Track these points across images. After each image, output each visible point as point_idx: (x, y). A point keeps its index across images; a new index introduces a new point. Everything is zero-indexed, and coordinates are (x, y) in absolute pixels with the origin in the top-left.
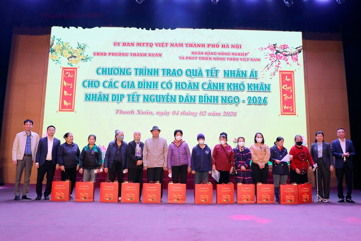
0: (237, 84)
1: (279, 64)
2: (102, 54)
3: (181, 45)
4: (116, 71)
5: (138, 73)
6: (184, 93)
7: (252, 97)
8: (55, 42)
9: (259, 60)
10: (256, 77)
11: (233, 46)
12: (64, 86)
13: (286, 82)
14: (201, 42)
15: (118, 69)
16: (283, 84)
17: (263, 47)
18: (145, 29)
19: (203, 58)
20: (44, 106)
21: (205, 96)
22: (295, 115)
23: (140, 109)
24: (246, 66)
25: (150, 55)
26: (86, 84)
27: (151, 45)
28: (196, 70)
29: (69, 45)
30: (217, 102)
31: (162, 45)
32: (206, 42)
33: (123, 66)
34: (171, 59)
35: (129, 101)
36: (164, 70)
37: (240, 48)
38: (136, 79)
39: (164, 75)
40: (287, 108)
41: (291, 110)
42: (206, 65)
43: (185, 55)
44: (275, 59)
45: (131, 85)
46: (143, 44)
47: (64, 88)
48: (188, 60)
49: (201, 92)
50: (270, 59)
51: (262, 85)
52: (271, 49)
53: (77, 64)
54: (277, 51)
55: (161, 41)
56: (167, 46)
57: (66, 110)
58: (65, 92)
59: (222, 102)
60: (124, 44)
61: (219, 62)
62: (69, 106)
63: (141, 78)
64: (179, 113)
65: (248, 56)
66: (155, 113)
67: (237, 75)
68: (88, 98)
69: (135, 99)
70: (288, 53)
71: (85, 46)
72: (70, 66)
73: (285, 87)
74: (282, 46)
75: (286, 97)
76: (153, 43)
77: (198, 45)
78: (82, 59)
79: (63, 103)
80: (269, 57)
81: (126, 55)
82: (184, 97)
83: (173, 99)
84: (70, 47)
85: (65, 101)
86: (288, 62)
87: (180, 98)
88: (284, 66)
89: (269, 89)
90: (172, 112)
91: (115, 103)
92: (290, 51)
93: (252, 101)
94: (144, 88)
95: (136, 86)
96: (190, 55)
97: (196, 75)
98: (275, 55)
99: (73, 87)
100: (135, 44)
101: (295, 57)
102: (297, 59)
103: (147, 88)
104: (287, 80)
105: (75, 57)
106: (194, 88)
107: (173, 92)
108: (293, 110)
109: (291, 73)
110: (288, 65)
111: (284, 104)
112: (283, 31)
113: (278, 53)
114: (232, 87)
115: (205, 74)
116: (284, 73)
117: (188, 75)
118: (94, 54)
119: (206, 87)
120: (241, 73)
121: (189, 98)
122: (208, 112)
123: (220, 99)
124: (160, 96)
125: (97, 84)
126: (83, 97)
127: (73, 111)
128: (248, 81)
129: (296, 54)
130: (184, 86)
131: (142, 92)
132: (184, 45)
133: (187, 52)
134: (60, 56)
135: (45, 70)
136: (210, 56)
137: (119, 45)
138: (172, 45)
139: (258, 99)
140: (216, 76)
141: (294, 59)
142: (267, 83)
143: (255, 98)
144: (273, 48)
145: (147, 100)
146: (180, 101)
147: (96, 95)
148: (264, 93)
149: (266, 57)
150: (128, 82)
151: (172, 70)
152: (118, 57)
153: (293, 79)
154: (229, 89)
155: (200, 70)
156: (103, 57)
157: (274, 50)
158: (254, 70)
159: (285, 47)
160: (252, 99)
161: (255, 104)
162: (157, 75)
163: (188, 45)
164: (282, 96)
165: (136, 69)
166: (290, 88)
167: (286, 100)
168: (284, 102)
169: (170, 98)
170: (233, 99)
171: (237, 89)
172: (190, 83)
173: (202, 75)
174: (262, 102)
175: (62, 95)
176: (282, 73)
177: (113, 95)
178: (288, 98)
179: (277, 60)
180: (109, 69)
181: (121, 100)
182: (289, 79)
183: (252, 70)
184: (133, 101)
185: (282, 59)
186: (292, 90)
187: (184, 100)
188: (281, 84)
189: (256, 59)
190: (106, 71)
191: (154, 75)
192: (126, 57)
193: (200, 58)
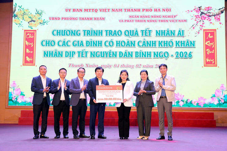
0: (167, 41)
1: (203, 24)
2: (56, 19)
3: (121, 10)
4: (68, 33)
5: (86, 34)
6: (123, 50)
7: (179, 52)
8: (17, 8)
9: (185, 21)
10: (183, 35)
11: (164, 10)
12: (26, 45)
13: (209, 39)
14: (137, 7)
15: (69, 31)
16: (206, 40)
17: (190, 10)
19: (138, 21)
20: (10, 61)
21: (140, 52)
22: (217, 66)
23: (88, 63)
24: (174, 27)
25: (95, 19)
26: (44, 43)
27: (96, 11)
28: (133, 31)
29: (29, 11)
30: (150, 57)
31: (104, 10)
32: (141, 7)
33: (74, 28)
35: (79, 56)
36: (106, 31)
37: (170, 11)
38: (84, 39)
39: (107, 35)
40: (209, 61)
41: (213, 63)
42: (141, 27)
43: (124, 19)
44: (200, 19)
45: (81, 44)
46: (90, 10)
47: (27, 47)
48: (127, 23)
49: (137, 49)
50: (195, 20)
51: (188, 42)
52: (197, 11)
53: (36, 27)
54: (202, 12)
55: (104, 7)
56: (109, 11)
57: (28, 64)
58: (27, 50)
59: (154, 57)
60: (74, 10)
61: (152, 23)
62: (30, 61)
64: (120, 66)
65: (176, 18)
67: (167, 34)
68: (46, 54)
69: (84, 55)
70: (211, 14)
71: (42, 12)
72: (30, 29)
73: (208, 43)
74: (207, 8)
75: (209, 52)
76: (98, 9)
77: (135, 9)
78: (40, 23)
79: (26, 59)
80: (194, 18)
81: (76, 19)
82: (124, 52)
83: (114, 55)
84: (30, 13)
85: (27, 57)
86: (211, 21)
87: (120, 54)
88: (208, 25)
89: (194, 45)
90: (113, 65)
91: (68, 59)
92: (213, 12)
93: (179, 56)
94: (91, 46)
95: (85, 44)
96: (128, 18)
97: (133, 35)
98: (200, 16)
99: (33, 46)
100: (83, 10)
101: (218, 17)
102: (219, 19)
103: (93, 46)
104: (210, 37)
105: (34, 21)
106: (131, 46)
107: (114, 49)
108: (215, 62)
109: (214, 31)
110: (211, 24)
111: (206, 58)
113: (203, 14)
114: (163, 44)
115: (140, 34)
116: (207, 31)
117: (127, 35)
118: (50, 19)
119: (141, 44)
120: (170, 32)
121: (128, 54)
122: (143, 65)
123: (153, 54)
124: (104, 52)
125: (53, 43)
126: (42, 54)
127: (34, 65)
128: (176, 39)
129: (218, 14)
130: (123, 44)
131: (89, 49)
132: (123, 11)
133: (125, 16)
134: (22, 20)
135: (10, 32)
136: (145, 19)
137: (70, 11)
138: (113, 10)
139: (185, 53)
140: (150, 35)
141: (217, 19)
142: (192, 40)
143: (181, 53)
144: (198, 10)
145: (94, 56)
146: (120, 56)
147: (52, 52)
148: (189, 48)
149: (192, 18)
150: (78, 41)
151: (113, 31)
152: (70, 21)
153: (215, 36)
154: (160, 45)
155: (137, 31)
156: (57, 21)
157: (199, 12)
158: (182, 30)
159: (209, 9)
160: (179, 53)
161: (182, 58)
162: (102, 35)
163: (127, 10)
164: (205, 51)
165: (84, 31)
166: (213, 44)
167: (208, 54)
168: (207, 56)
169: (112, 54)
170: (163, 54)
171: (167, 46)
172: (128, 42)
173: (138, 35)
174: (188, 56)
175: (24, 52)
176: (206, 31)
177: (66, 52)
178: (211, 52)
179: (202, 21)
180: (62, 31)
181: (72, 56)
182: (212, 36)
183: (180, 30)
184: (82, 56)
185: (206, 19)
186: (214, 46)
187: (123, 56)
188: (205, 40)
189: (183, 20)
190: (60, 33)
191: (99, 35)
192: (75, 21)
193: (136, 20)
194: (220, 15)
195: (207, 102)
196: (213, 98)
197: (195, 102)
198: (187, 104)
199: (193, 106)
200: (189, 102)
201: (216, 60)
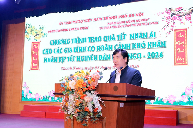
0: (140, 43)
1: (174, 24)
2: (53, 31)
3: (101, 19)
4: (61, 42)
5: (74, 41)
6: (102, 53)
8: (28, 26)
9: (157, 23)
10: (154, 36)
11: (137, 15)
12: (33, 54)
13: (180, 39)
14: (114, 15)
15: (62, 40)
16: (177, 40)
17: (161, 12)
19: (115, 27)
20: (23, 67)
22: (187, 65)
23: (75, 66)
24: (147, 29)
25: (81, 28)
26: (45, 52)
27: (81, 21)
28: (111, 36)
29: (35, 27)
31: (88, 20)
32: (117, 15)
33: (65, 38)
35: (69, 61)
36: (89, 38)
37: (143, 15)
38: (73, 46)
39: (89, 42)
40: (180, 60)
41: (183, 62)
42: (117, 32)
43: (103, 26)
44: (171, 20)
45: (69, 50)
46: (77, 21)
48: (105, 30)
50: (166, 21)
51: (159, 42)
52: (168, 13)
53: (39, 39)
54: (173, 13)
55: (87, 18)
56: (91, 21)
57: (34, 69)
58: (34, 58)
60: (65, 23)
61: (127, 28)
62: (36, 66)
63: (75, 45)
64: (99, 68)
65: (148, 21)
66: (84, 68)
67: (140, 36)
68: (46, 60)
69: (73, 60)
70: (182, 14)
71: (43, 27)
72: (35, 41)
73: (179, 43)
74: (178, 8)
75: (179, 51)
76: (83, 20)
77: (112, 17)
78: (42, 36)
80: (165, 19)
81: (66, 30)
82: (103, 56)
84: (36, 29)
85: (33, 63)
86: (181, 21)
87: (100, 57)
88: (178, 25)
89: (165, 45)
90: (94, 67)
91: (61, 63)
92: (184, 12)
93: (151, 56)
94: (78, 51)
95: (73, 51)
96: (107, 25)
97: (110, 40)
98: (171, 17)
99: (38, 54)
100: (72, 22)
101: (189, 16)
102: (190, 18)
104: (180, 36)
105: (38, 35)
106: (109, 49)
107: (96, 53)
108: (185, 61)
109: (184, 30)
110: (182, 24)
111: (177, 57)
113: (174, 15)
115: (116, 38)
116: (178, 31)
117: (105, 40)
118: (49, 31)
119: (117, 47)
120: (143, 34)
124: (87, 56)
125: (50, 51)
126: (43, 60)
127: (38, 69)
128: (147, 41)
129: (189, 14)
130: (102, 48)
131: (76, 54)
132: (103, 19)
133: (104, 23)
134: (30, 35)
136: (120, 24)
137: (62, 24)
138: (95, 20)
139: (156, 54)
140: (125, 39)
141: (188, 18)
142: (163, 41)
143: (153, 54)
144: (169, 11)
145: (79, 60)
146: (100, 59)
147: (50, 58)
148: (160, 49)
149: (163, 19)
150: (68, 48)
151: (95, 37)
152: (62, 32)
153: (186, 35)
154: (134, 47)
155: (114, 36)
156: (54, 33)
157: (170, 13)
158: (153, 32)
159: (180, 9)
160: (151, 54)
161: (153, 58)
162: (86, 42)
163: (105, 18)
164: (175, 51)
165: (73, 39)
166: (183, 43)
167: (179, 53)
168: (177, 55)
169: (93, 57)
170: (137, 55)
171: (140, 48)
172: (107, 46)
173: (115, 40)
174: (159, 56)
175: (32, 60)
176: (176, 31)
177: (59, 58)
178: (181, 51)
179: (173, 21)
180: (57, 40)
181: (64, 61)
182: (183, 35)
183: (152, 32)
184: (71, 61)
185: (177, 20)
186: (185, 45)
187: (102, 58)
188: (175, 40)
189: (155, 23)
190: (55, 42)
191: (84, 42)
192: (66, 32)
193: (113, 27)
194: (191, 14)
195: (177, 100)
196: (183, 96)
197: (165, 100)
198: (157, 102)
199: (164, 103)
200: (159, 99)
201: (186, 59)
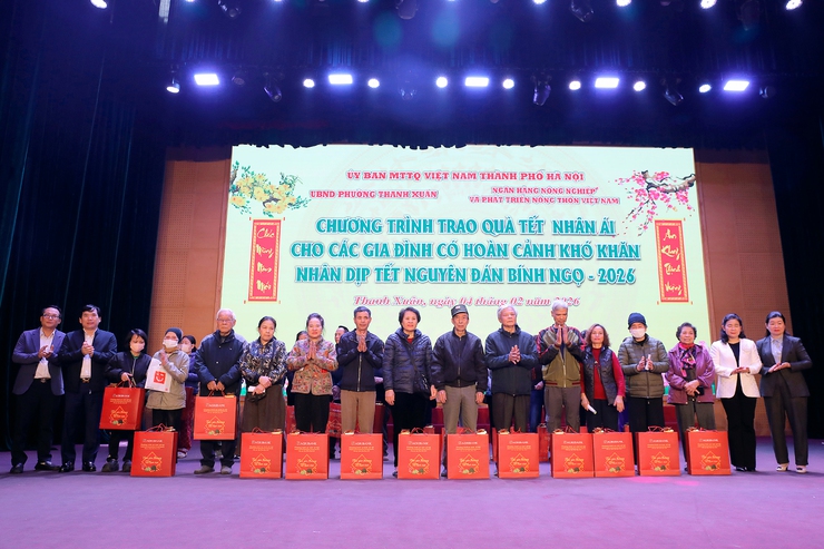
0: (578, 246)
1: (653, 208)
2: (326, 194)
3: (473, 176)
4: (354, 226)
5: (395, 227)
6: (480, 264)
7: (607, 270)
8: (240, 172)
9: (616, 201)
10: (612, 232)
11: (568, 177)
12: (257, 254)
13: (668, 242)
14: (508, 170)
15: (356, 221)
16: (663, 244)
17: (624, 177)
18: (408, 147)
19: (513, 200)
20: (220, 291)
21: (519, 270)
22: (687, 301)
23: (399, 295)
24: (593, 213)
25: (415, 194)
26: (298, 249)
27: (417, 176)
28: (502, 221)
29: (265, 178)
30: (542, 280)
31: (436, 176)
32: (518, 170)
33: (366, 215)
34: (454, 201)
35: (378, 279)
36: (442, 221)
37: (582, 179)
38: (392, 239)
39: (442, 231)
40: (672, 289)
41: (679, 294)
42: (519, 212)
43: (480, 196)
44: (647, 198)
45: (384, 251)
46: (403, 174)
47: (258, 258)
48: (487, 204)
49: (513, 263)
50: (637, 200)
51: (623, 247)
52: (639, 181)
53: (280, 213)
54: (649, 184)
55: (434, 169)
56: (446, 178)
57: (261, 298)
58: (260, 265)
59: (552, 280)
60: (367, 176)
61: (543, 205)
62: (267, 290)
63: (400, 238)
64: (473, 302)
65: (596, 195)
66: (427, 302)
67: (578, 229)
68: (303, 275)
69: (390, 277)
70: (669, 188)
71: (295, 179)
72: (267, 217)
73: (667, 250)
74: (659, 174)
75: (670, 269)
76: (421, 173)
77: (503, 174)
78: (290, 204)
79: (255, 285)
80: (635, 195)
81: (371, 195)
82: (482, 271)
83: (460, 276)
84: (267, 183)
85: (259, 282)
86: (670, 203)
87: (473, 274)
88: (664, 212)
89: (637, 254)
91: (352, 286)
92: (673, 184)
93: (607, 277)
94: (407, 255)
95: (392, 253)
96: (489, 194)
97: (502, 231)
98: (646, 192)
99: (274, 255)
100: (388, 175)
101: (683, 193)
102: (686, 198)
103: (412, 255)
104: (670, 237)
105: (276, 200)
106: (499, 255)
107: (460, 263)
108: (683, 292)
109: (677, 224)
110: (671, 209)
111: (665, 283)
112: (660, 147)
113: (652, 187)
114: (569, 252)
115: (518, 228)
116: (663, 224)
117: (488, 232)
118: (312, 193)
119: (520, 252)
120: (584, 225)
121: (491, 273)
122: (526, 298)
124: (436, 269)
125: (318, 250)
126: (293, 274)
127: (275, 300)
128: (598, 241)
129: (684, 189)
130: (480, 252)
131: (403, 263)
132: (479, 177)
133: (484, 188)
134: (248, 199)
135: (222, 226)
136: (527, 195)
137: (357, 177)
138: (456, 176)
139: (618, 273)
140: (540, 231)
141: (681, 198)
142: (633, 243)
143: (611, 272)
144: (642, 178)
145: (413, 279)
146: (473, 280)
147: (317, 269)
148: (628, 261)
149: (629, 195)
150: (377, 245)
151: (457, 221)
152: (357, 199)
153: (680, 234)
154: (564, 255)
155: (510, 222)
156: (329, 200)
157: (644, 183)
158: (609, 220)
159: (664, 177)
160: (606, 273)
161: (612, 281)
162: (431, 231)
163: (486, 176)
164: (661, 268)
165: (391, 221)
166: (677, 252)
167: (669, 274)
168: (666, 278)
169: (455, 274)
170: (572, 275)
171: (579, 256)
172: (491, 246)
173: (513, 231)
174: (625, 279)
175: (253, 270)
176: (660, 224)
177: (348, 270)
178: (673, 270)
179: (651, 201)
180: (340, 221)
181: (363, 280)
182: (674, 235)
183: (606, 220)
184: (386, 279)
185: (659, 199)
186: (680, 256)
187: (481, 278)
188: (659, 244)
189: (611, 200)
190: (334, 226)
191: (425, 231)
192: (370, 199)
193: (508, 198)
194: (687, 190)
201: (685, 288)
